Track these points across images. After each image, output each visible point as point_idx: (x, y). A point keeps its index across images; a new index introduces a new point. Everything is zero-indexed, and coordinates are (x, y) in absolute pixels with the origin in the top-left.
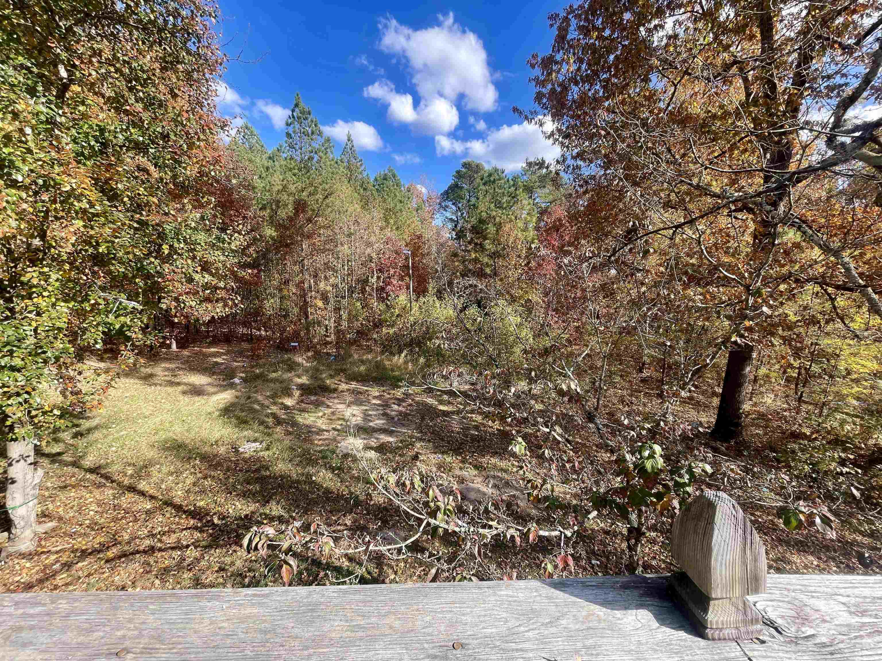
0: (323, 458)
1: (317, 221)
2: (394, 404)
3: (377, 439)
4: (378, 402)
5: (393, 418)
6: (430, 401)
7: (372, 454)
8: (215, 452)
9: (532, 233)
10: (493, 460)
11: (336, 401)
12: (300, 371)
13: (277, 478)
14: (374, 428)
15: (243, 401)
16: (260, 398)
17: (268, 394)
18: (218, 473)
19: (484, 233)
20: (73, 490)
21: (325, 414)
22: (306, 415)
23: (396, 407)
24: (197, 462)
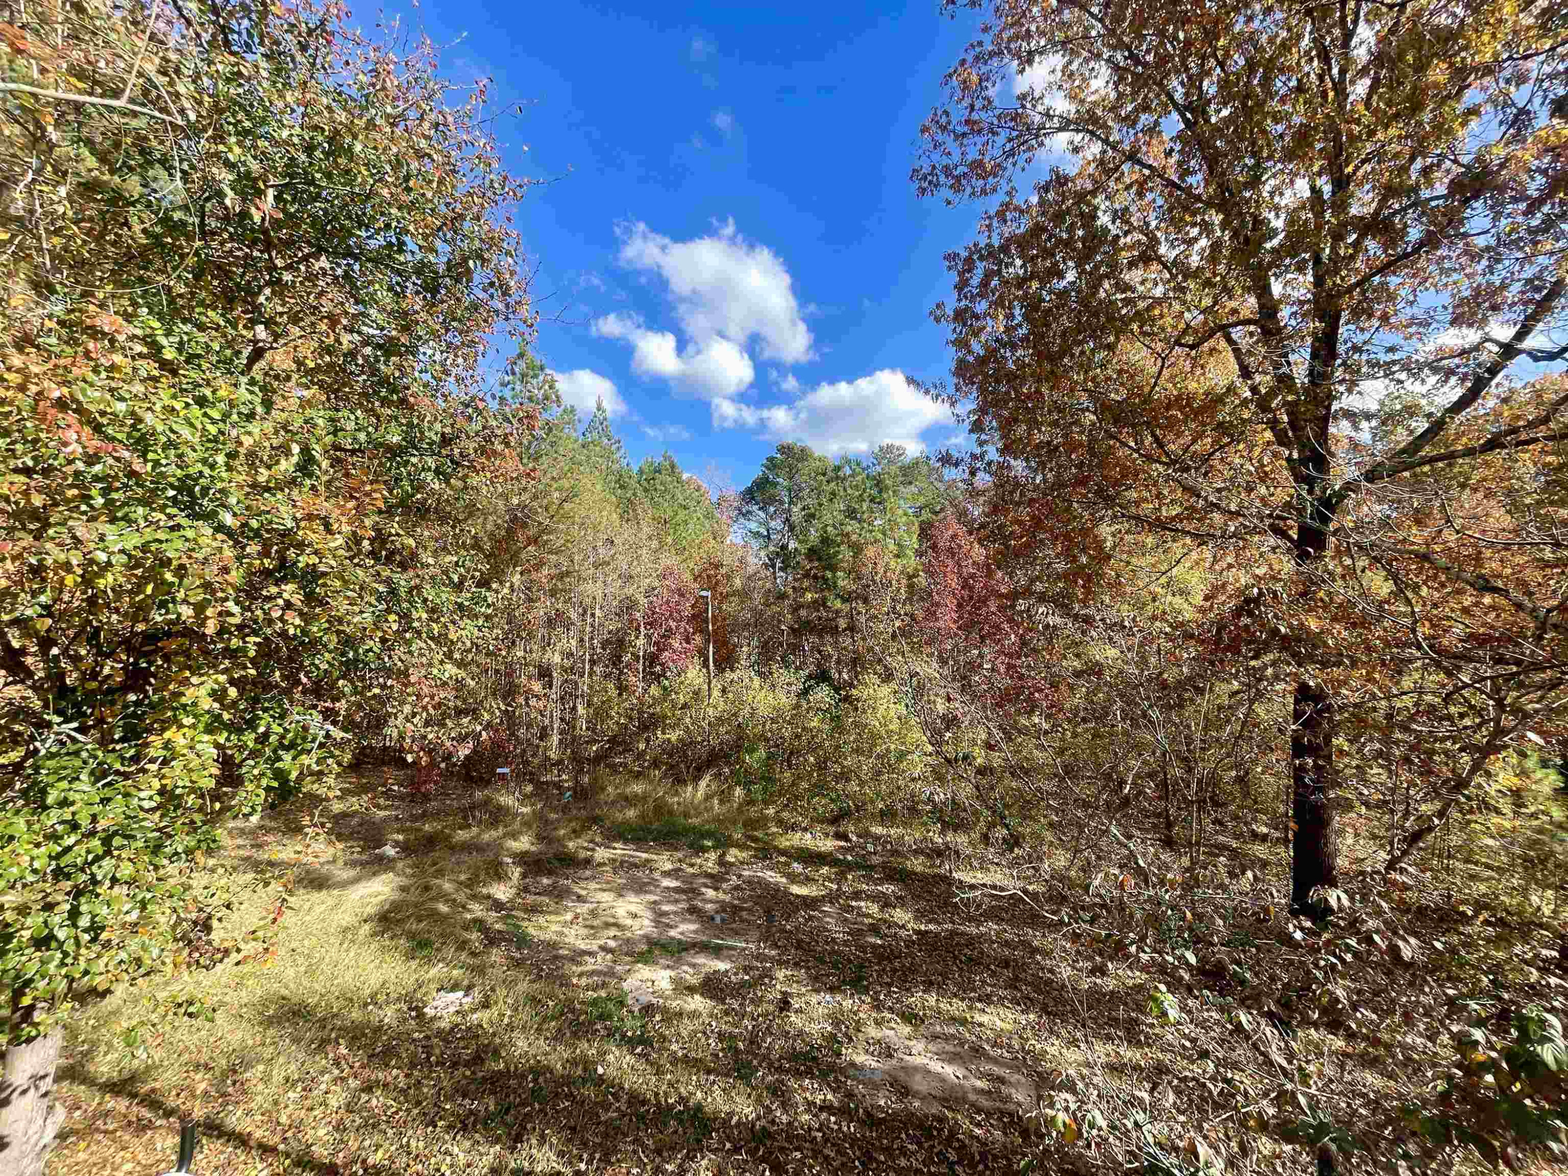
0: (602, 1017)
1: (546, 542)
2: (707, 886)
3: (693, 966)
4: (674, 884)
5: (713, 919)
6: (773, 877)
7: (697, 1002)
8: (375, 1020)
9: (912, 562)
10: (932, 999)
11: (593, 885)
12: (517, 825)
13: (523, 1076)
14: (680, 942)
15: (412, 897)
16: (448, 886)
17: (463, 877)
18: (396, 1075)
19: (834, 561)
20: (82, 1145)
21: (576, 917)
22: (541, 920)
23: (710, 893)
24: (343, 1050)
